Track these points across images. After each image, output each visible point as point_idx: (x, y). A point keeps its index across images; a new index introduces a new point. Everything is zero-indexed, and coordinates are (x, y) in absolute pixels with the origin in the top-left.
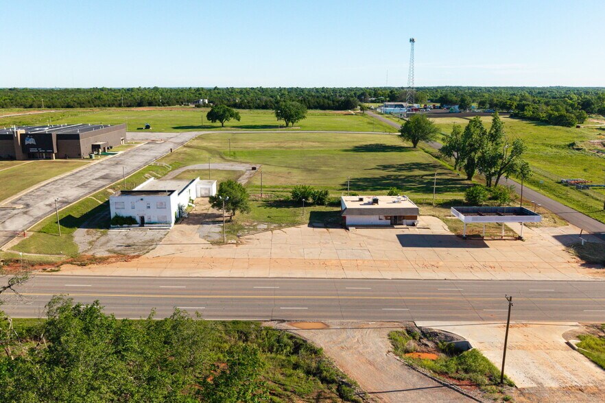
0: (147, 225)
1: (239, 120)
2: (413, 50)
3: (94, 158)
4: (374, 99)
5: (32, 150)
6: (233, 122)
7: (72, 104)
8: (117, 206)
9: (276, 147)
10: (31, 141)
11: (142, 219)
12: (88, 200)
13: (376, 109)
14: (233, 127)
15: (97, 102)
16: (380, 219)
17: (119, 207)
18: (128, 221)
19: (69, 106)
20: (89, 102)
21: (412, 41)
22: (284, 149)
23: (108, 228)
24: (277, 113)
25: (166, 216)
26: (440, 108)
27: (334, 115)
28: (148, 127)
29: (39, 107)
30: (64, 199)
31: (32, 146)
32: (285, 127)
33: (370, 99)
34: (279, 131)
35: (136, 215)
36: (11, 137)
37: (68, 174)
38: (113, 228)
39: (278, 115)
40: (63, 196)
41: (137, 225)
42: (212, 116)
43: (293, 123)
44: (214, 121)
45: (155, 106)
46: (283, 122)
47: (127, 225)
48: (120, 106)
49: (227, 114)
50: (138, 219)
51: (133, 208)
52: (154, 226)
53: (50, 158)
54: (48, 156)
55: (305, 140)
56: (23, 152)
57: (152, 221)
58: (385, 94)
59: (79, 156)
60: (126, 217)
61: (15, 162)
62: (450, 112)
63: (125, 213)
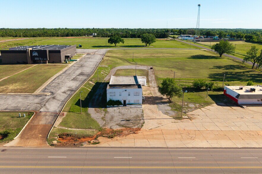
0: (128, 105)
1: (123, 43)
2: (199, 10)
3: (68, 63)
4: (172, 33)
5: (36, 59)
6: (121, 44)
7: (35, 35)
8: (111, 95)
9: (150, 56)
10: (36, 54)
11: (125, 101)
12: (83, 89)
13: (178, 38)
14: (121, 46)
15: (46, 34)
16: (258, 101)
17: (113, 95)
18: (117, 103)
19: (34, 36)
20: (43, 34)
21: (199, 5)
22: (156, 58)
23: (106, 107)
24: (142, 39)
25: (139, 100)
26: (206, 37)
27: (160, 40)
28: (81, 46)
29: (20, 36)
30: (70, 88)
31: (36, 56)
32: (145, 46)
33: (171, 33)
34: (144, 48)
35: (121, 99)
36: (25, 52)
37: (61, 72)
38: (109, 107)
39: (142, 40)
40: (68, 86)
41: (122, 106)
42: (111, 41)
43: (149, 44)
44: (112, 43)
45: (74, 36)
46: (144, 44)
47: (116, 106)
48: (58, 36)
49: (119, 40)
50: (122, 102)
51: (120, 95)
52: (133, 106)
53: (45, 63)
54: (44, 62)
55: (162, 53)
56: (31, 60)
57: (131, 103)
58: (177, 31)
59: (60, 62)
60: (116, 101)
61: (28, 65)
62: (213, 40)
63: (115, 98)
